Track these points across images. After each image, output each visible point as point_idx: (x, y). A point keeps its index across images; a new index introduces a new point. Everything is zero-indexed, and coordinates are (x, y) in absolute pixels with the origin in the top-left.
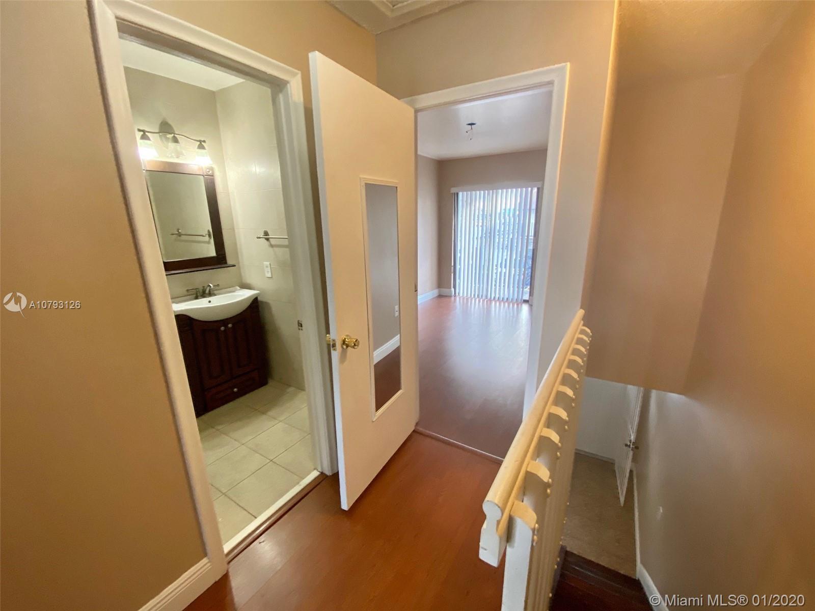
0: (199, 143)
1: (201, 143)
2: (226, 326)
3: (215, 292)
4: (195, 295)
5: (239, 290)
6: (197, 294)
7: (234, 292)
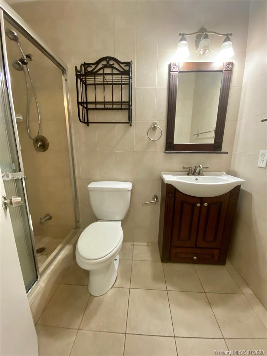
0: (226, 37)
1: (227, 36)
2: (202, 203)
3: (204, 173)
4: (188, 172)
5: (226, 175)
6: (189, 171)
7: (220, 176)
